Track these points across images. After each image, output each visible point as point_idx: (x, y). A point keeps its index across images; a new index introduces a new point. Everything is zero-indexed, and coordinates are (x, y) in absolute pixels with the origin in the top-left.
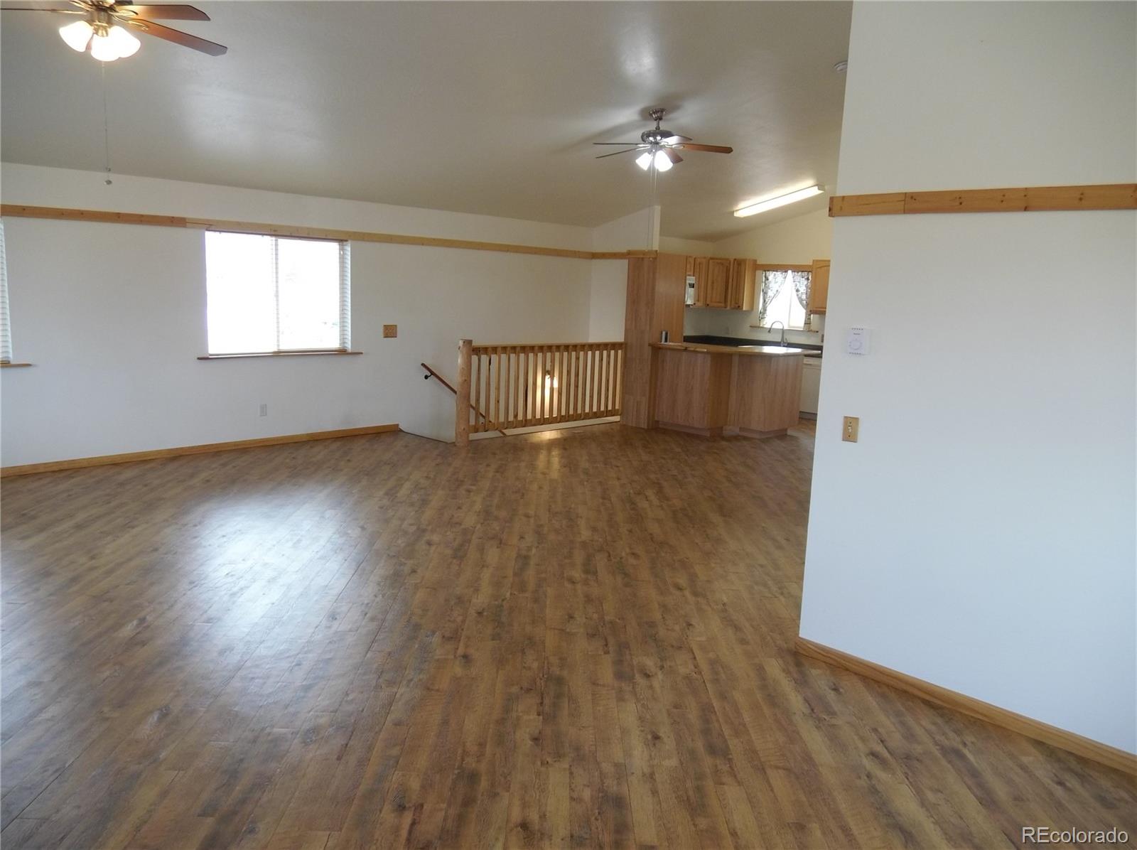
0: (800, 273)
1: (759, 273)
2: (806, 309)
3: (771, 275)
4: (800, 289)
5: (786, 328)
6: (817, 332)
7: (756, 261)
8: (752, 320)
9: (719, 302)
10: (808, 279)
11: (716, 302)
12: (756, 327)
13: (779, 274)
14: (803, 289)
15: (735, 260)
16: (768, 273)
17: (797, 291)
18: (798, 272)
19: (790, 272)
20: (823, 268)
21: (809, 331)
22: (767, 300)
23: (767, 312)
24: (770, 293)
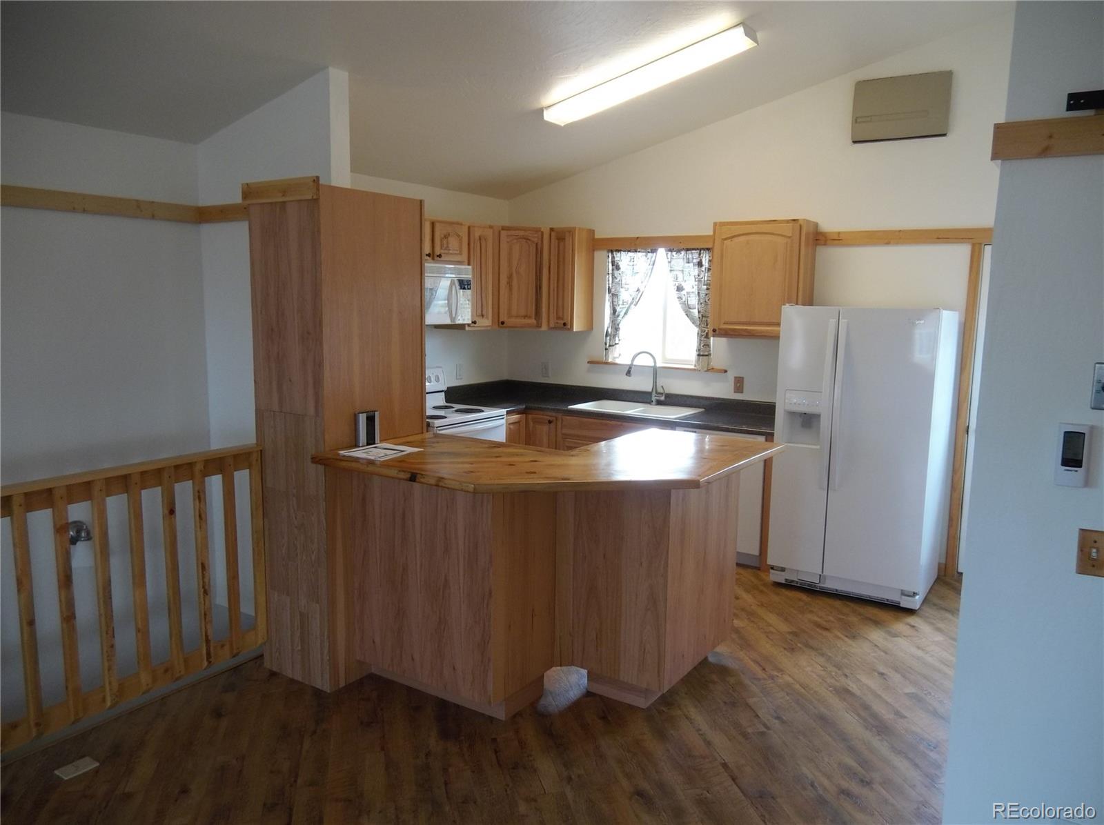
0: (683, 253)
1: (600, 255)
2: (699, 326)
3: (624, 259)
4: (684, 284)
5: (659, 364)
6: (726, 371)
7: (592, 232)
8: (592, 348)
9: (525, 317)
10: (700, 264)
11: (517, 316)
12: (599, 364)
13: (640, 257)
14: (690, 285)
15: (552, 230)
16: (617, 256)
17: (679, 289)
18: (679, 251)
19: (661, 251)
20: (736, 240)
21: (708, 370)
22: (618, 309)
23: (622, 333)
24: (625, 296)
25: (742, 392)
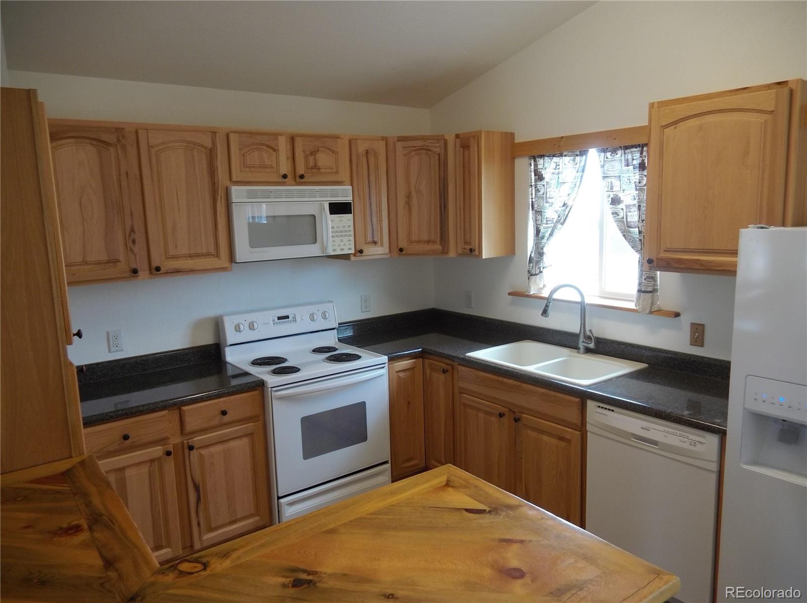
0: (620, 152)
1: (523, 165)
2: (640, 251)
3: (548, 166)
4: (621, 195)
5: (592, 299)
6: (677, 315)
7: (512, 135)
8: (515, 277)
9: (428, 242)
10: (642, 166)
11: (419, 242)
12: (520, 295)
13: (566, 162)
14: (629, 197)
15: (457, 136)
16: (540, 162)
17: (615, 201)
18: (614, 151)
19: (593, 153)
20: (682, 125)
21: (651, 312)
22: (542, 230)
23: (547, 260)
24: (550, 213)
25: (702, 346)
